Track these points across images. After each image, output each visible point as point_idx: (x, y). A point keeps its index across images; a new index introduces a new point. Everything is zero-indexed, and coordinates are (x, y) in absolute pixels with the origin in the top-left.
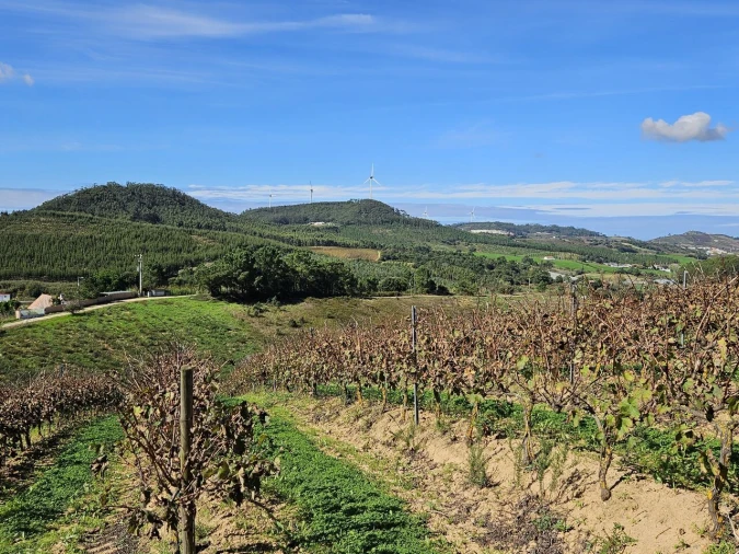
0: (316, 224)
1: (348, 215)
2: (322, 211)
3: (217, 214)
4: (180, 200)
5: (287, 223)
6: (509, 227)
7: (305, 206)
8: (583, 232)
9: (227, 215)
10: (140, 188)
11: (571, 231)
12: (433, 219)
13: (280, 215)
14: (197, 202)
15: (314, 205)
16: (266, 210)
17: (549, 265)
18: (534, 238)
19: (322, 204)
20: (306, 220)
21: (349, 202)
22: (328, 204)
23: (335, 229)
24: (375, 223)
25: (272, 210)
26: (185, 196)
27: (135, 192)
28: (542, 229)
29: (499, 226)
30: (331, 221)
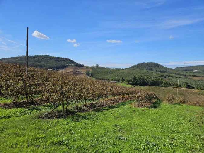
0: (195, 71)
3: (166, 68)
5: (187, 71)
7: (193, 66)
10: (150, 63)
13: (185, 69)
14: (162, 66)
15: (196, 66)
20: (192, 70)
22: (200, 66)
23: (200, 72)
25: (183, 67)
26: (159, 64)
30: (200, 70)
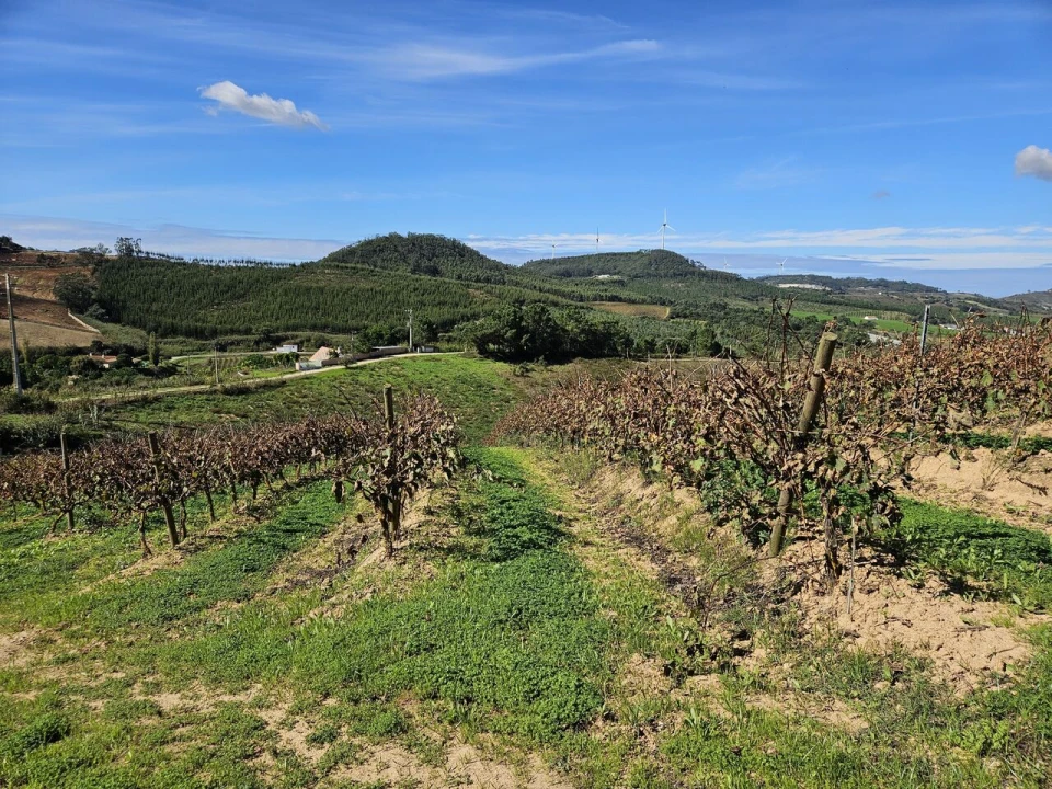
0: (601, 277)
1: (637, 267)
2: (609, 260)
3: (496, 266)
4: (459, 251)
5: (570, 276)
6: (824, 281)
7: (589, 257)
8: (917, 287)
9: (507, 267)
10: (421, 238)
11: (903, 287)
12: (733, 271)
13: (563, 267)
14: (477, 253)
15: (600, 256)
16: (547, 261)
17: (870, 326)
18: (854, 294)
19: (608, 254)
20: (590, 273)
21: (638, 253)
22: (615, 254)
23: (621, 283)
24: (666, 276)
25: (554, 262)
26: (464, 247)
27: (415, 242)
28: (866, 283)
29: (813, 279)
30: (618, 274)
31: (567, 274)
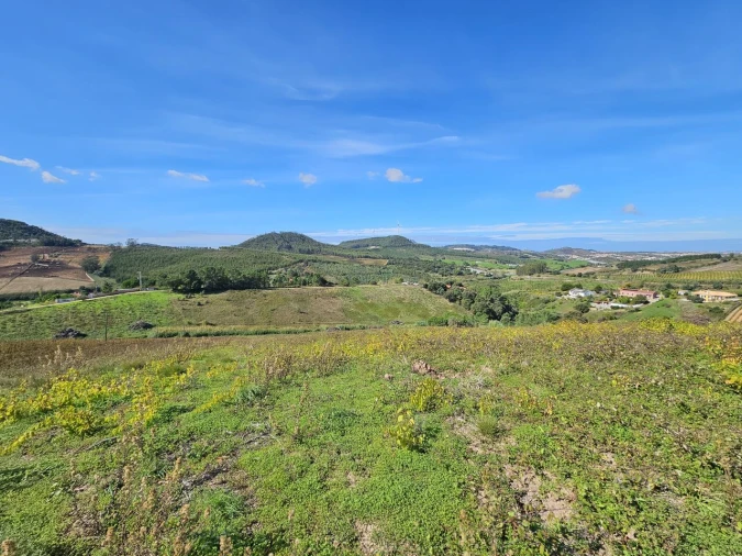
0: (371, 248)
1: (387, 243)
2: (376, 240)
4: (303, 238)
6: (472, 247)
7: (368, 239)
8: (508, 248)
9: (324, 245)
10: (286, 233)
13: (355, 244)
15: (373, 238)
17: (476, 266)
18: (481, 253)
20: (368, 246)
21: (388, 237)
22: (379, 238)
23: (378, 250)
24: (398, 246)
27: (283, 236)
28: (487, 247)
29: (467, 246)
30: (379, 246)
31: (358, 247)
